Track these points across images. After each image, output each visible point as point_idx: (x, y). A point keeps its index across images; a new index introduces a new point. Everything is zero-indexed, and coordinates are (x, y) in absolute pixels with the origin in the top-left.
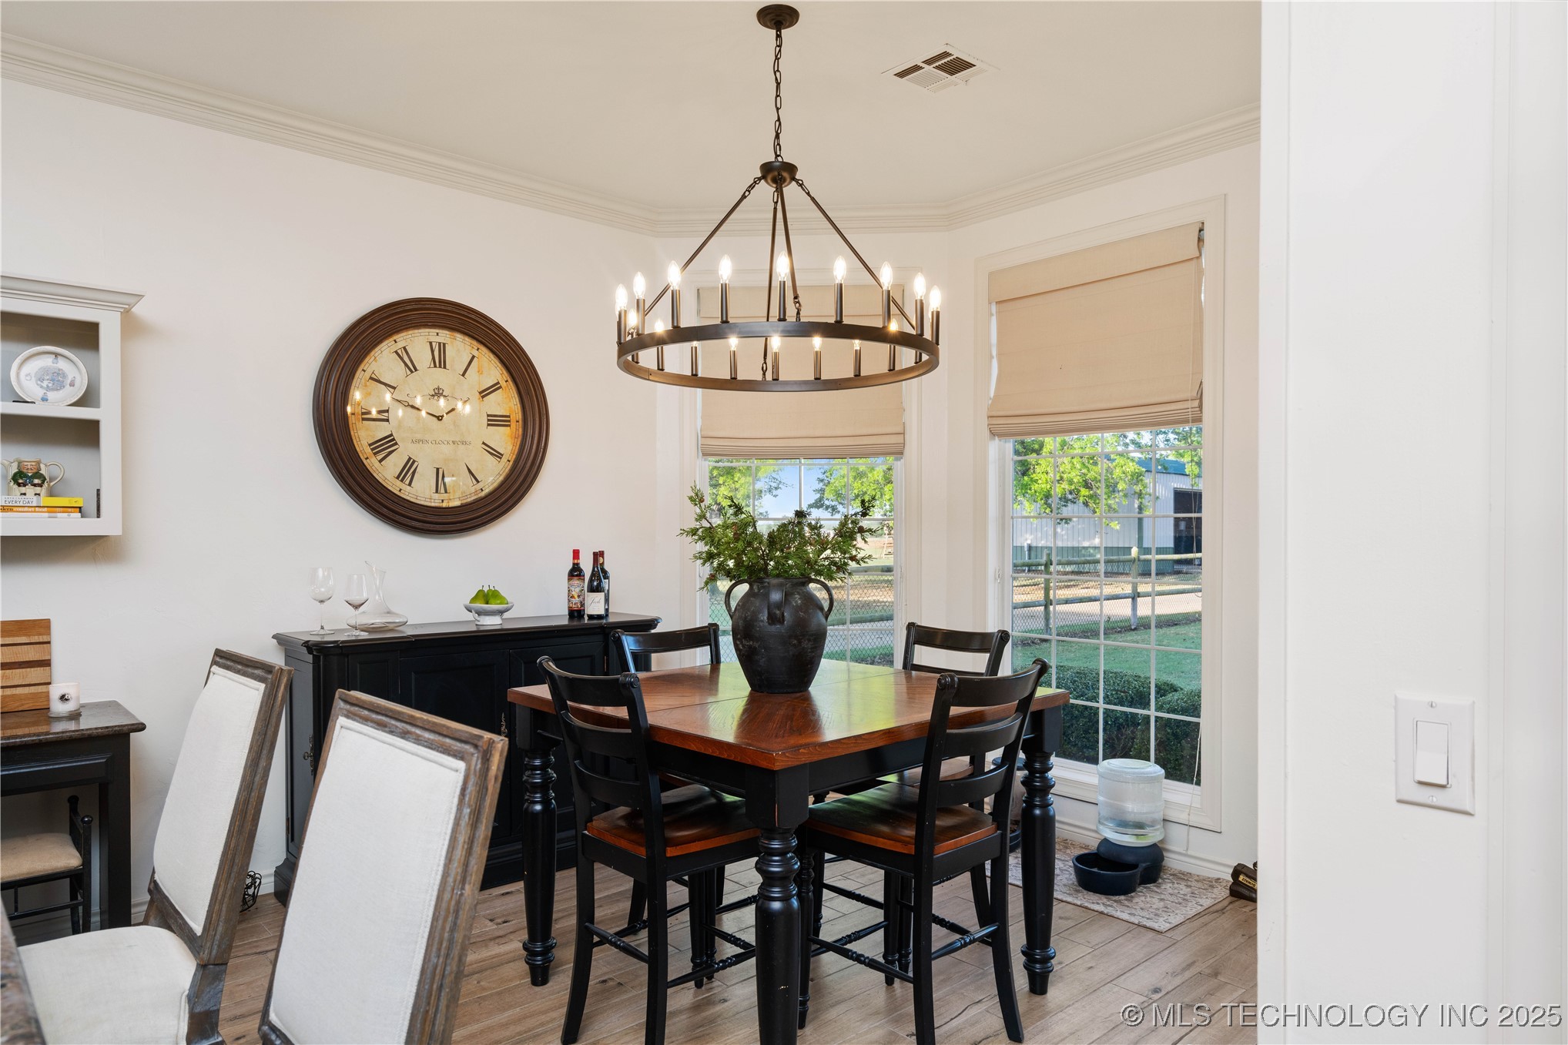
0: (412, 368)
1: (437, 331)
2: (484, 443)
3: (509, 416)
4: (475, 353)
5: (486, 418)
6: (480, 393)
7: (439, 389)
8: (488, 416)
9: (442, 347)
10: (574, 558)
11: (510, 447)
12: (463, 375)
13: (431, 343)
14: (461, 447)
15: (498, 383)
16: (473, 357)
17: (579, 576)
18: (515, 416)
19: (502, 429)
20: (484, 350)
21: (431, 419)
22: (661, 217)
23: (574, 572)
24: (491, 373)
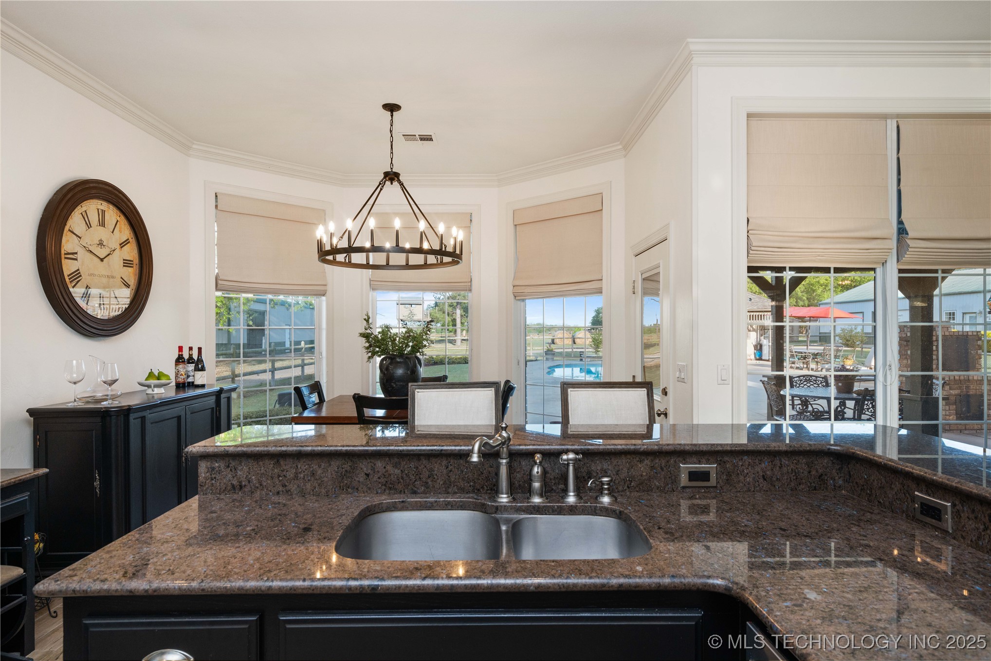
0: (89, 226)
1: (101, 202)
2: (121, 278)
3: (132, 261)
4: (119, 219)
5: (122, 261)
6: (120, 244)
7: (101, 240)
8: (124, 260)
9: (103, 212)
10: (179, 351)
11: (133, 281)
12: (113, 232)
13: (98, 209)
14: (111, 280)
15: (128, 239)
16: (118, 221)
17: (183, 362)
18: (136, 261)
19: (130, 270)
20: (122, 217)
21: (98, 260)
22: (194, 146)
23: (180, 360)
24: (125, 232)
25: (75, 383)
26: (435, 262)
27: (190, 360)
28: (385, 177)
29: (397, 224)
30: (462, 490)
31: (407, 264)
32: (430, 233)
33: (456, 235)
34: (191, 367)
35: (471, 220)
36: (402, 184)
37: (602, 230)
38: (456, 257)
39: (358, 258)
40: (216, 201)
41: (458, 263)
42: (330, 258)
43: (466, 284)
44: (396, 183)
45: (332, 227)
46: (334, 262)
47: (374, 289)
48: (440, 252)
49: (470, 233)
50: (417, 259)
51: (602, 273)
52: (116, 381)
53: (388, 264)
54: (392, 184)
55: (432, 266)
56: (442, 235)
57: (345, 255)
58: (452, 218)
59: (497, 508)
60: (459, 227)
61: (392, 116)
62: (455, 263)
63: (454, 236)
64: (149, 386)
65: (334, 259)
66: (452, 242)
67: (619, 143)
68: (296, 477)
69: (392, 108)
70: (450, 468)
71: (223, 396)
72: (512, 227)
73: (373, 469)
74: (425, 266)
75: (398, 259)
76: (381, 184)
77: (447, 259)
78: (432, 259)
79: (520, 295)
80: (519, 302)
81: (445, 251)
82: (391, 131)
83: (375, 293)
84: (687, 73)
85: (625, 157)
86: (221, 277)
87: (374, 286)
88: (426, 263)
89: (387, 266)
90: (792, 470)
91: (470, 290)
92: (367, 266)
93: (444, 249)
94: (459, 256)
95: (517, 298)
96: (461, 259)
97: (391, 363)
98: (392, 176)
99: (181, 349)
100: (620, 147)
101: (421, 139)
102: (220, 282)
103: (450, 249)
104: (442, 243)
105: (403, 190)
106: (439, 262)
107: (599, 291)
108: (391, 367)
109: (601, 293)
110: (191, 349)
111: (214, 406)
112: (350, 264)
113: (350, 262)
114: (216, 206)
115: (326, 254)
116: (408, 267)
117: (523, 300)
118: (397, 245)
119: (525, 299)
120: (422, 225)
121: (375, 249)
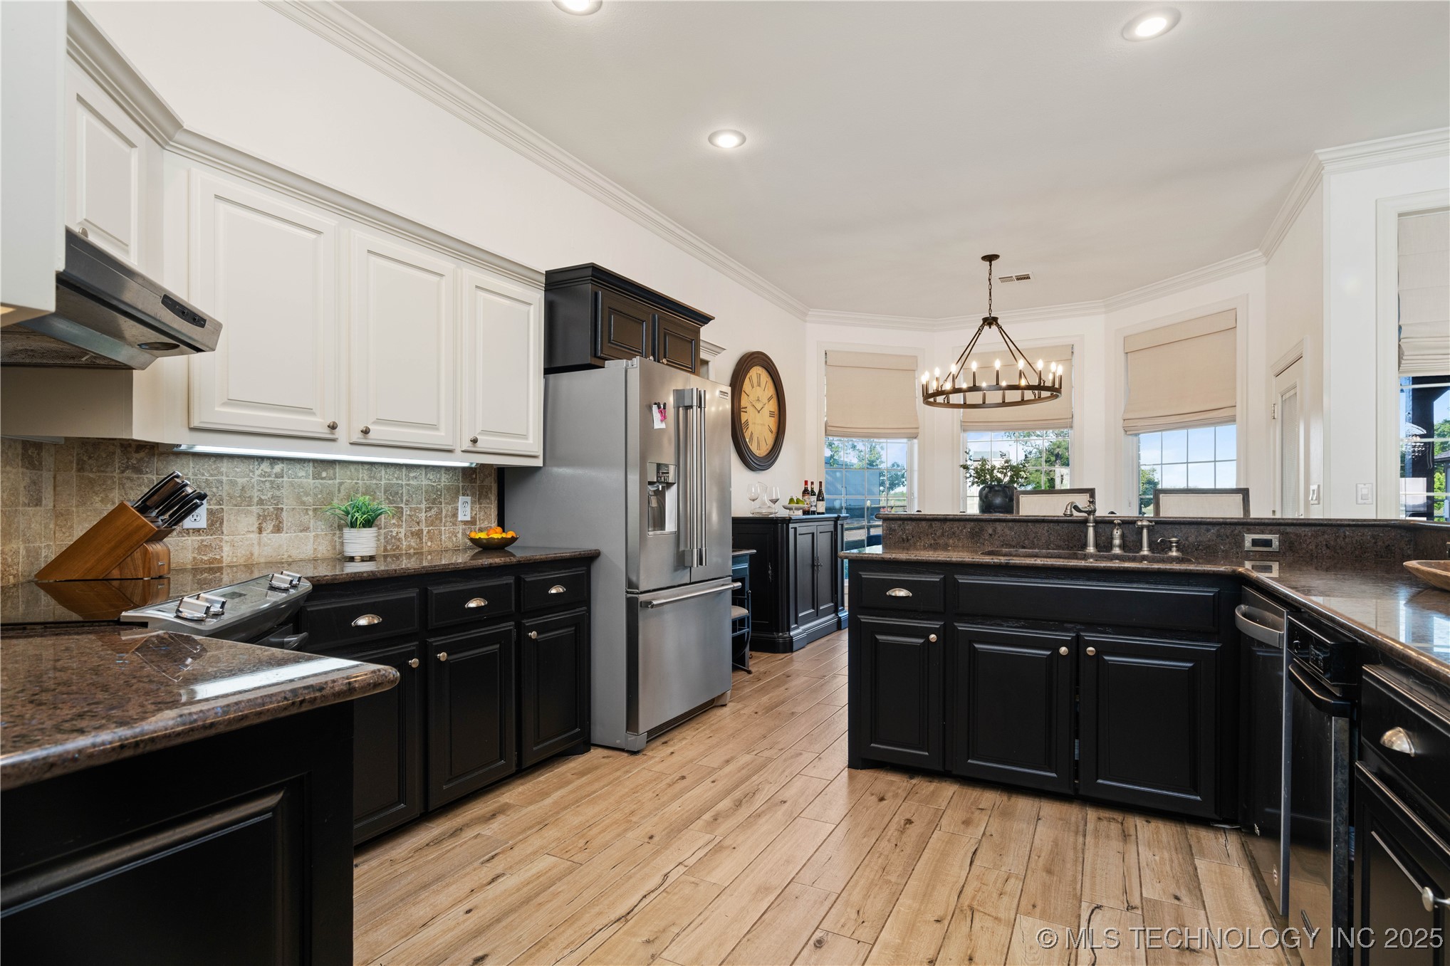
0: (753, 386)
1: (759, 369)
2: (768, 424)
3: (774, 412)
4: (767, 379)
5: (768, 413)
6: (768, 399)
7: (759, 397)
8: (769, 411)
9: (760, 377)
10: (805, 484)
11: (775, 428)
12: (764, 391)
14: (763, 426)
15: (772, 395)
16: (767, 381)
17: (808, 493)
18: (777, 412)
19: (773, 418)
20: (770, 378)
21: (757, 412)
22: (810, 313)
23: (805, 492)
24: (770, 390)
25: (754, 500)
26: (1033, 398)
27: (813, 493)
28: (984, 323)
29: (998, 364)
30: (1058, 547)
31: (1004, 402)
32: (1028, 372)
33: (1054, 370)
34: (814, 498)
35: (1073, 352)
36: (1000, 328)
37: (1235, 349)
38: (1055, 391)
39: (956, 399)
40: (826, 358)
41: (1057, 397)
42: (932, 400)
43: (1066, 421)
44: (994, 327)
45: (937, 372)
46: (935, 404)
47: (964, 431)
48: (1040, 387)
49: (1071, 366)
50: (1014, 396)
51: (1235, 398)
52: (778, 500)
53: (984, 403)
54: (990, 328)
55: (1029, 402)
56: (1040, 372)
57: (945, 396)
58: (1051, 353)
59: (1085, 555)
60: (1058, 361)
61: (990, 265)
62: (1053, 397)
63: (1053, 371)
64: (790, 509)
65: (935, 400)
66: (1051, 377)
67: (1257, 250)
68: (943, 535)
69: (990, 258)
70: (1050, 531)
71: (839, 522)
72: (1123, 355)
73: (994, 531)
74: (1023, 402)
75: (995, 397)
76: (980, 330)
77: (1045, 394)
78: (1029, 395)
79: (1132, 429)
80: (1131, 437)
81: (1044, 386)
82: (990, 280)
83: (966, 435)
84: (1318, 184)
85: (1266, 264)
86: (829, 424)
87: (966, 427)
88: (1023, 400)
89: (983, 405)
90: (1357, 540)
91: (1071, 427)
92: (965, 406)
93: (1042, 384)
94: (1059, 390)
95: (1128, 433)
96: (1060, 393)
97: (990, 492)
98: (990, 321)
99: (806, 482)
100: (1260, 254)
101: (1018, 279)
102: (829, 428)
103: (1049, 384)
104: (1040, 379)
105: (1001, 332)
106: (1037, 397)
107: (1232, 420)
108: (990, 495)
109: (1235, 421)
110: (812, 483)
111: (833, 530)
112: (948, 405)
113: (948, 403)
114: (826, 362)
115: (930, 397)
116: (1004, 404)
117: (1137, 435)
118: (998, 384)
119: (1139, 434)
120: (1021, 364)
121: (974, 388)
